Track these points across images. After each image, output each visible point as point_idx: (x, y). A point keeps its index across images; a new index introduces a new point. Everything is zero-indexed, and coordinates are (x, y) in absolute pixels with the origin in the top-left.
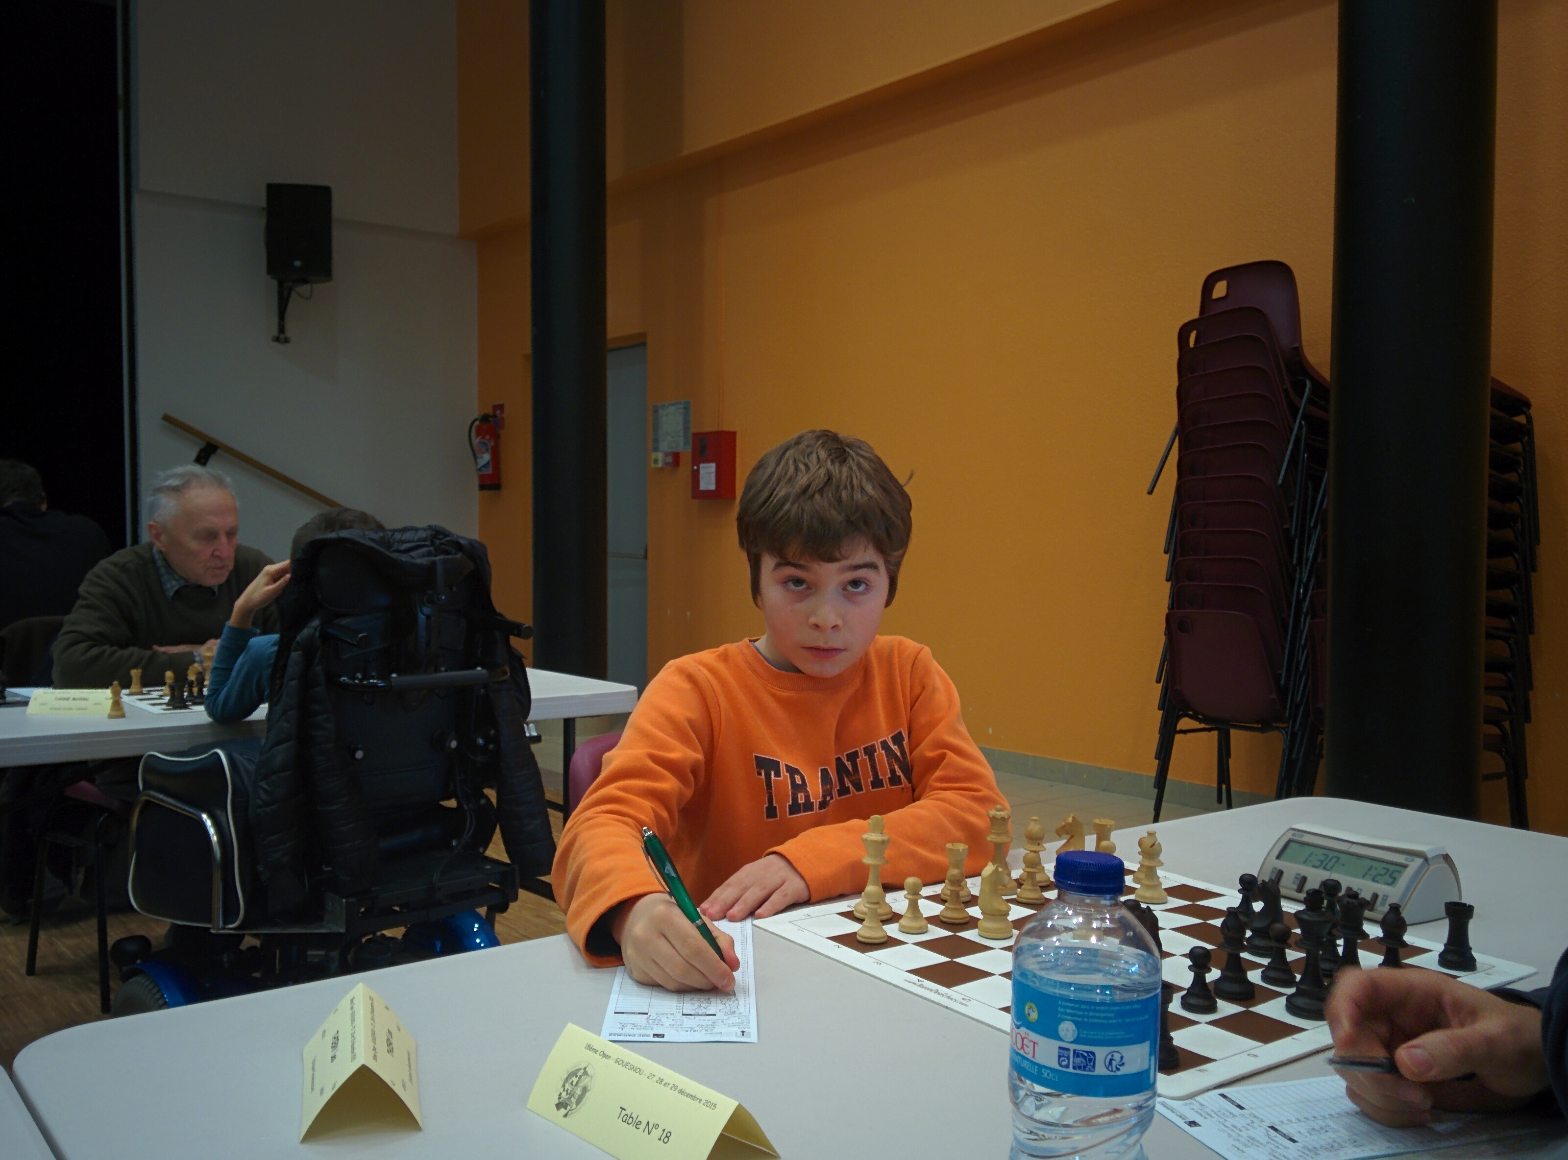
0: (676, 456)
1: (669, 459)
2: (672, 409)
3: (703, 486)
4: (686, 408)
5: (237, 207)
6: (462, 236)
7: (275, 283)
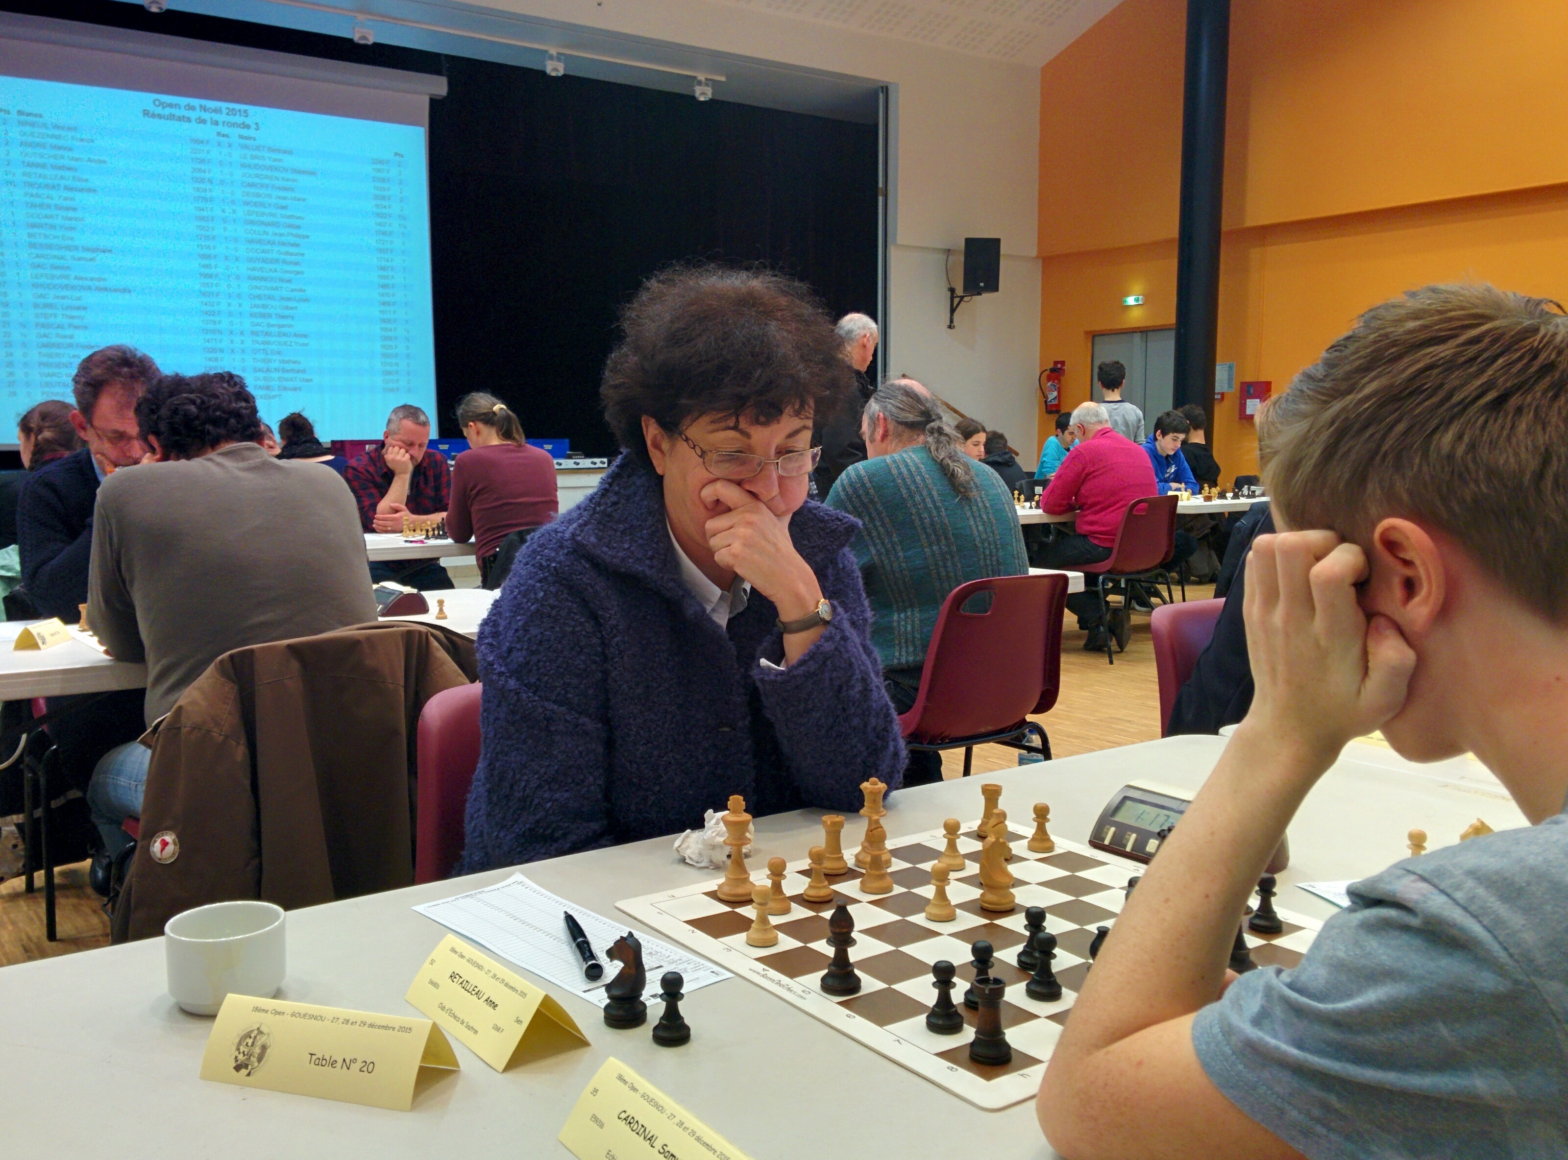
0: (1222, 395)
4: (1231, 367)
5: (935, 250)
6: (1037, 257)
7: (949, 293)
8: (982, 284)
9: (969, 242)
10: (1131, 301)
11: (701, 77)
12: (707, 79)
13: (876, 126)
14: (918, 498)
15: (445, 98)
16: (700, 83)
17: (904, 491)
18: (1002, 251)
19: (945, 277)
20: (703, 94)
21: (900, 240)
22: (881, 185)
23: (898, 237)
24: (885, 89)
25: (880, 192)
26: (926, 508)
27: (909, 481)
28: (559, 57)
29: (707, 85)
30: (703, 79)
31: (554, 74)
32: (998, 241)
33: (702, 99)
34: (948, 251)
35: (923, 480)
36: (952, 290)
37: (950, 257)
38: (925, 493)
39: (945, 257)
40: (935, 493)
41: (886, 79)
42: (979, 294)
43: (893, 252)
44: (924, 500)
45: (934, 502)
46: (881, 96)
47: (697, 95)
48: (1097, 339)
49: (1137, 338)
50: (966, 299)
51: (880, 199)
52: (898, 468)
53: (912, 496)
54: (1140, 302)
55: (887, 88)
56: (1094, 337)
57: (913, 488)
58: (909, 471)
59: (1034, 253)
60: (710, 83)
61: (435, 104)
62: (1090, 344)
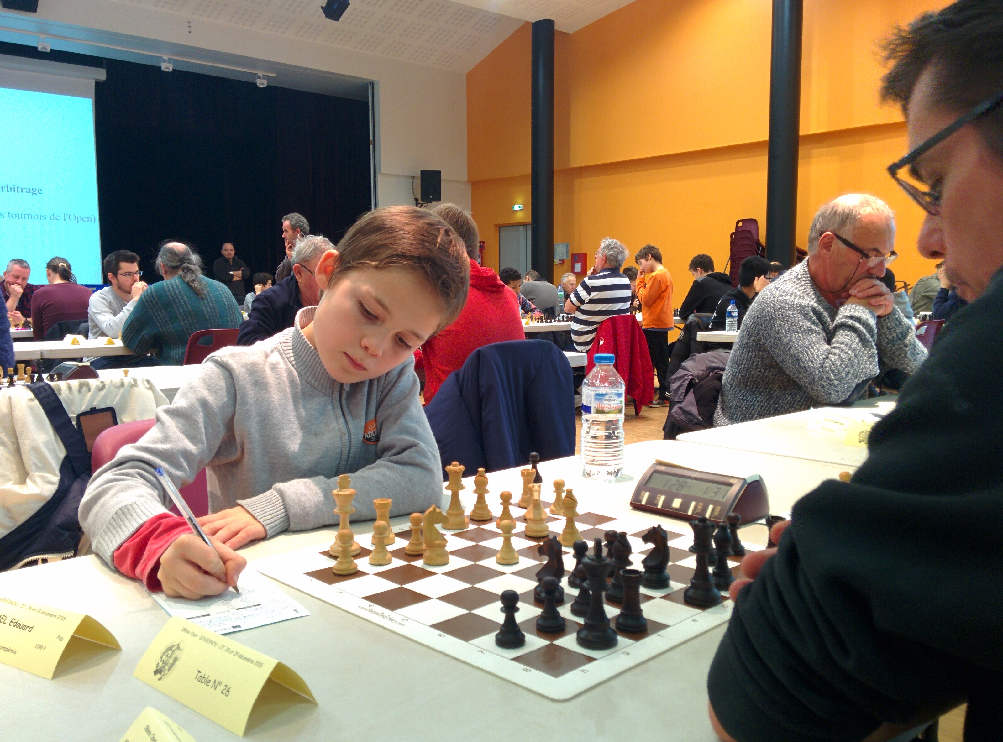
0: (563, 261)
1: (561, 262)
2: (561, 245)
3: (576, 270)
4: (567, 245)
5: (406, 177)
6: (468, 182)
7: (415, 201)
8: (431, 197)
9: (423, 172)
10: (516, 207)
11: (260, 74)
12: (263, 75)
13: (368, 103)
14: (177, 301)
15: (105, 81)
16: (259, 77)
17: (170, 298)
18: (442, 178)
19: (412, 192)
20: (262, 84)
21: (382, 171)
22: (371, 138)
23: (382, 169)
24: (372, 84)
25: (371, 143)
26: (181, 305)
27: (173, 294)
28: (169, 61)
29: (264, 79)
30: (261, 75)
31: (166, 70)
32: (439, 172)
33: (261, 86)
34: (413, 177)
35: (180, 292)
36: (416, 200)
37: (415, 181)
38: (180, 298)
39: (412, 181)
40: (185, 298)
41: (373, 79)
42: (431, 202)
43: (379, 178)
44: (180, 302)
45: (184, 302)
46: (370, 88)
47: (258, 84)
48: (502, 229)
49: (521, 229)
50: (424, 205)
51: (371, 147)
52: (168, 287)
53: (174, 300)
54: (521, 208)
55: (373, 83)
56: (500, 228)
57: (174, 296)
58: (173, 288)
59: (465, 179)
60: (266, 77)
61: (98, 85)
62: (498, 233)
